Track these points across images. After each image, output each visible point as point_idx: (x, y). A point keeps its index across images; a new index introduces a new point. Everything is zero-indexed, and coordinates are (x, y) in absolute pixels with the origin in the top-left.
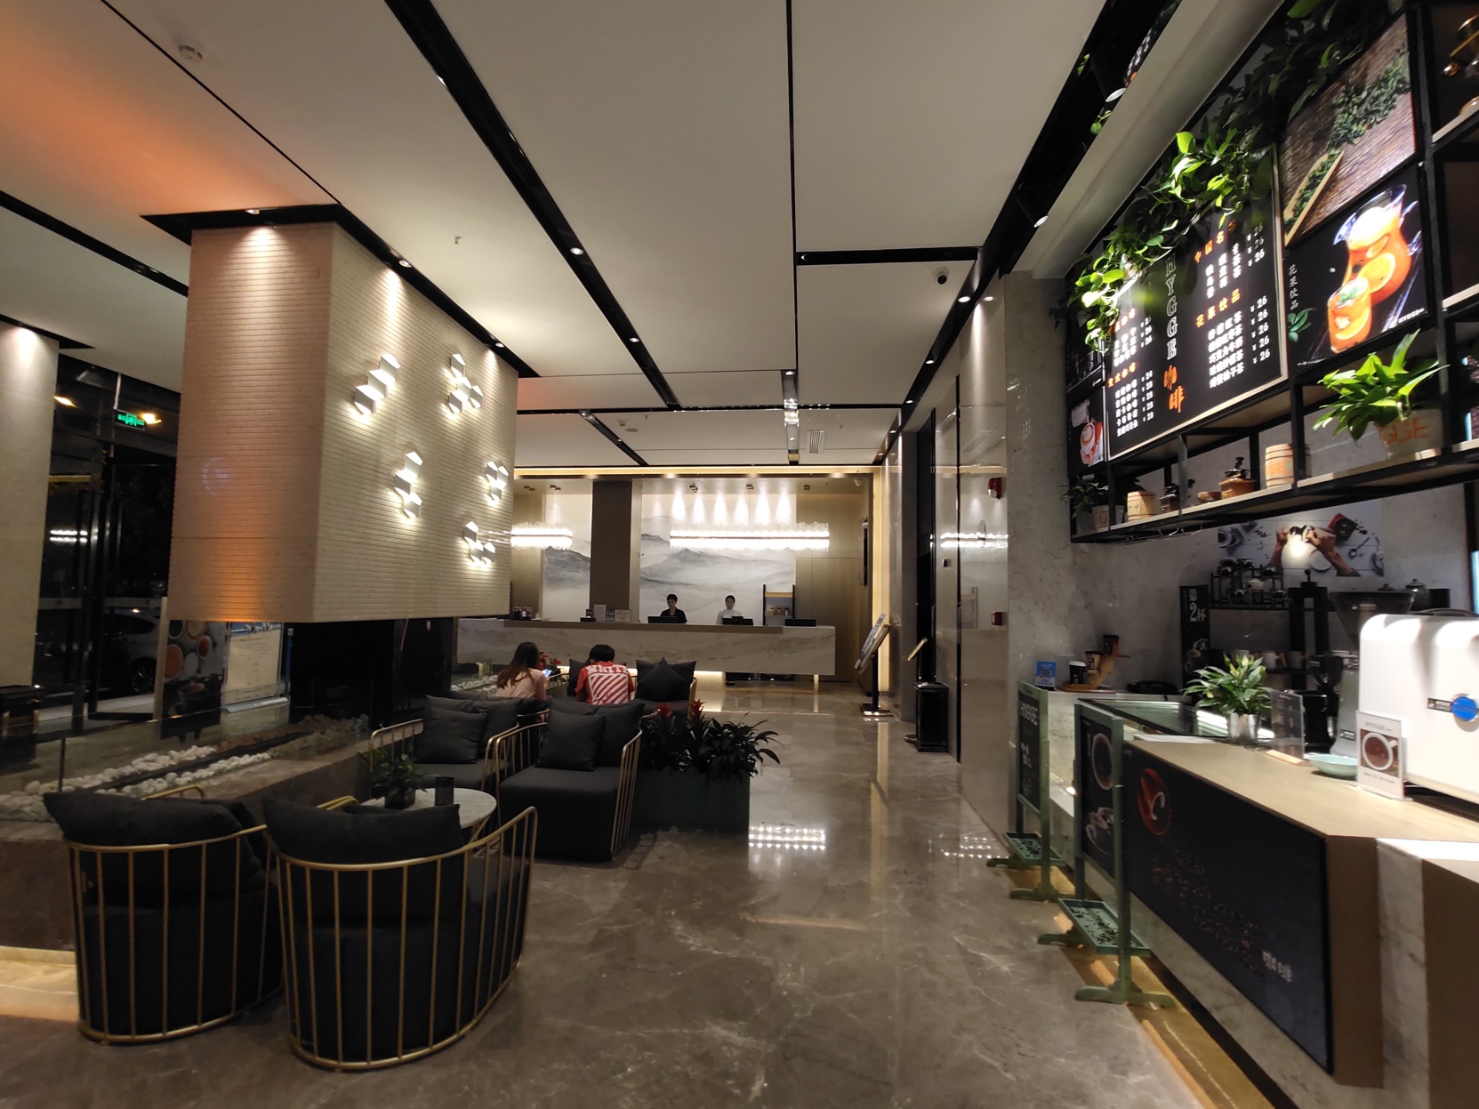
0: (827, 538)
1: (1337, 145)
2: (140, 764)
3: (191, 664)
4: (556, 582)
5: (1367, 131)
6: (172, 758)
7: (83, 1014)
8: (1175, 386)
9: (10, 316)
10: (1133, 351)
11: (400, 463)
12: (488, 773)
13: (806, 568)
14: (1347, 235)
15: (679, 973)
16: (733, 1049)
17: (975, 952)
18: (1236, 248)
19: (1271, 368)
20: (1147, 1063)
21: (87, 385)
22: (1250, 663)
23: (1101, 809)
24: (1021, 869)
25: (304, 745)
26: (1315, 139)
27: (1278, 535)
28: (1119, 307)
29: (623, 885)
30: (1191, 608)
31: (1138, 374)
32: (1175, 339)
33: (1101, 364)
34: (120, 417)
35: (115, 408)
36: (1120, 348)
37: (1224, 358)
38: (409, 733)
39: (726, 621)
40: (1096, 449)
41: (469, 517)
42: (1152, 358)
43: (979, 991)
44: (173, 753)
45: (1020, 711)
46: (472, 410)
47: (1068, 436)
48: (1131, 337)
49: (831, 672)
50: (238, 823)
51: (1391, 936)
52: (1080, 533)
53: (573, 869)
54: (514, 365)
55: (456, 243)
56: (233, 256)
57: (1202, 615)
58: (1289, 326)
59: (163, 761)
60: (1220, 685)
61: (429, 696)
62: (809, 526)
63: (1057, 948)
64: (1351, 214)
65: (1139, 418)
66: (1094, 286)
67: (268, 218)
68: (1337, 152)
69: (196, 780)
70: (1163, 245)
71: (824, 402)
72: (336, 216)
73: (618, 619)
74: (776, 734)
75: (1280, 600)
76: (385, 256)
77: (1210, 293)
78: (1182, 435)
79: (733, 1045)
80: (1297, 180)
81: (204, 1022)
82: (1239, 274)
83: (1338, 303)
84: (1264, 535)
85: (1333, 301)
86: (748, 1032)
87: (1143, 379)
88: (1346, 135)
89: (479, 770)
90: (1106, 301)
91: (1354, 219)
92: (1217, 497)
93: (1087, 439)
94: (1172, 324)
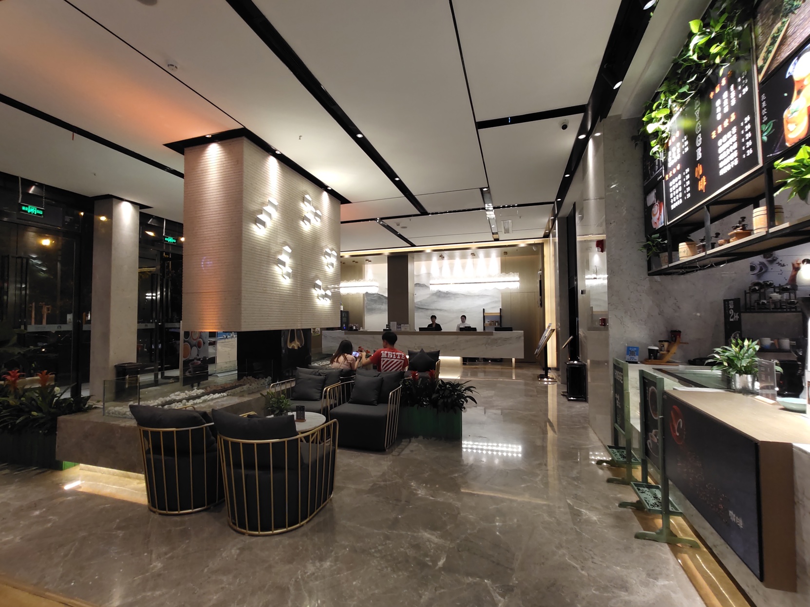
0: (518, 281)
1: (786, 16)
2: (173, 396)
3: (194, 352)
4: (371, 310)
5: (803, 4)
6: (186, 394)
7: (149, 502)
8: (701, 176)
9: (119, 197)
10: (679, 157)
11: (280, 252)
12: (324, 405)
13: (507, 299)
14: (793, 71)
15: (411, 507)
16: (431, 544)
17: (578, 509)
18: (732, 87)
19: (753, 159)
20: (673, 575)
21: (152, 225)
22: (749, 343)
23: (654, 431)
24: (618, 467)
25: (242, 390)
26: (774, 13)
27: (793, 265)
28: (670, 131)
29: (389, 463)
30: (730, 313)
31: (682, 171)
32: (700, 148)
33: (662, 166)
34: (166, 239)
35: (164, 235)
36: (671, 156)
37: (727, 156)
38: (288, 386)
39: (461, 329)
40: (660, 219)
41: (317, 278)
42: (689, 160)
43: (575, 528)
44: (186, 392)
45: (614, 375)
46: (317, 223)
47: (645, 212)
48: (677, 148)
49: (522, 356)
50: (204, 421)
51: (800, 502)
52: (654, 269)
53: (366, 454)
54: (338, 198)
55: (300, 139)
56: (201, 159)
57: (737, 317)
58: (762, 132)
59: (182, 395)
60: (727, 356)
61: (298, 368)
62: (507, 275)
63: (630, 510)
64: (794, 58)
65: (682, 198)
66: (654, 120)
67: (217, 138)
68: (786, 20)
69: (195, 404)
70: (688, 90)
71: (509, 204)
72: (244, 133)
73: (403, 329)
74: (475, 388)
75: (793, 306)
76: (269, 150)
77: (719, 117)
78: (706, 206)
79: (432, 542)
80: (765, 40)
81: (194, 508)
82: (735, 103)
83: (789, 115)
84: (784, 265)
85: (786, 114)
86: (441, 537)
87: (684, 174)
88: (790, 8)
89: (319, 405)
90: (663, 128)
91: (797, 61)
92: (728, 242)
93: (655, 213)
94: (699, 138)
